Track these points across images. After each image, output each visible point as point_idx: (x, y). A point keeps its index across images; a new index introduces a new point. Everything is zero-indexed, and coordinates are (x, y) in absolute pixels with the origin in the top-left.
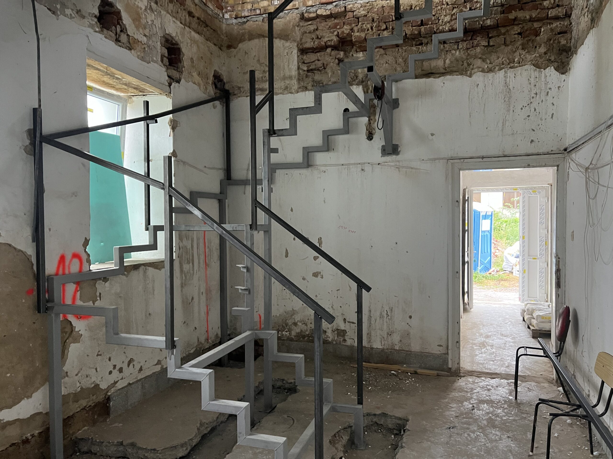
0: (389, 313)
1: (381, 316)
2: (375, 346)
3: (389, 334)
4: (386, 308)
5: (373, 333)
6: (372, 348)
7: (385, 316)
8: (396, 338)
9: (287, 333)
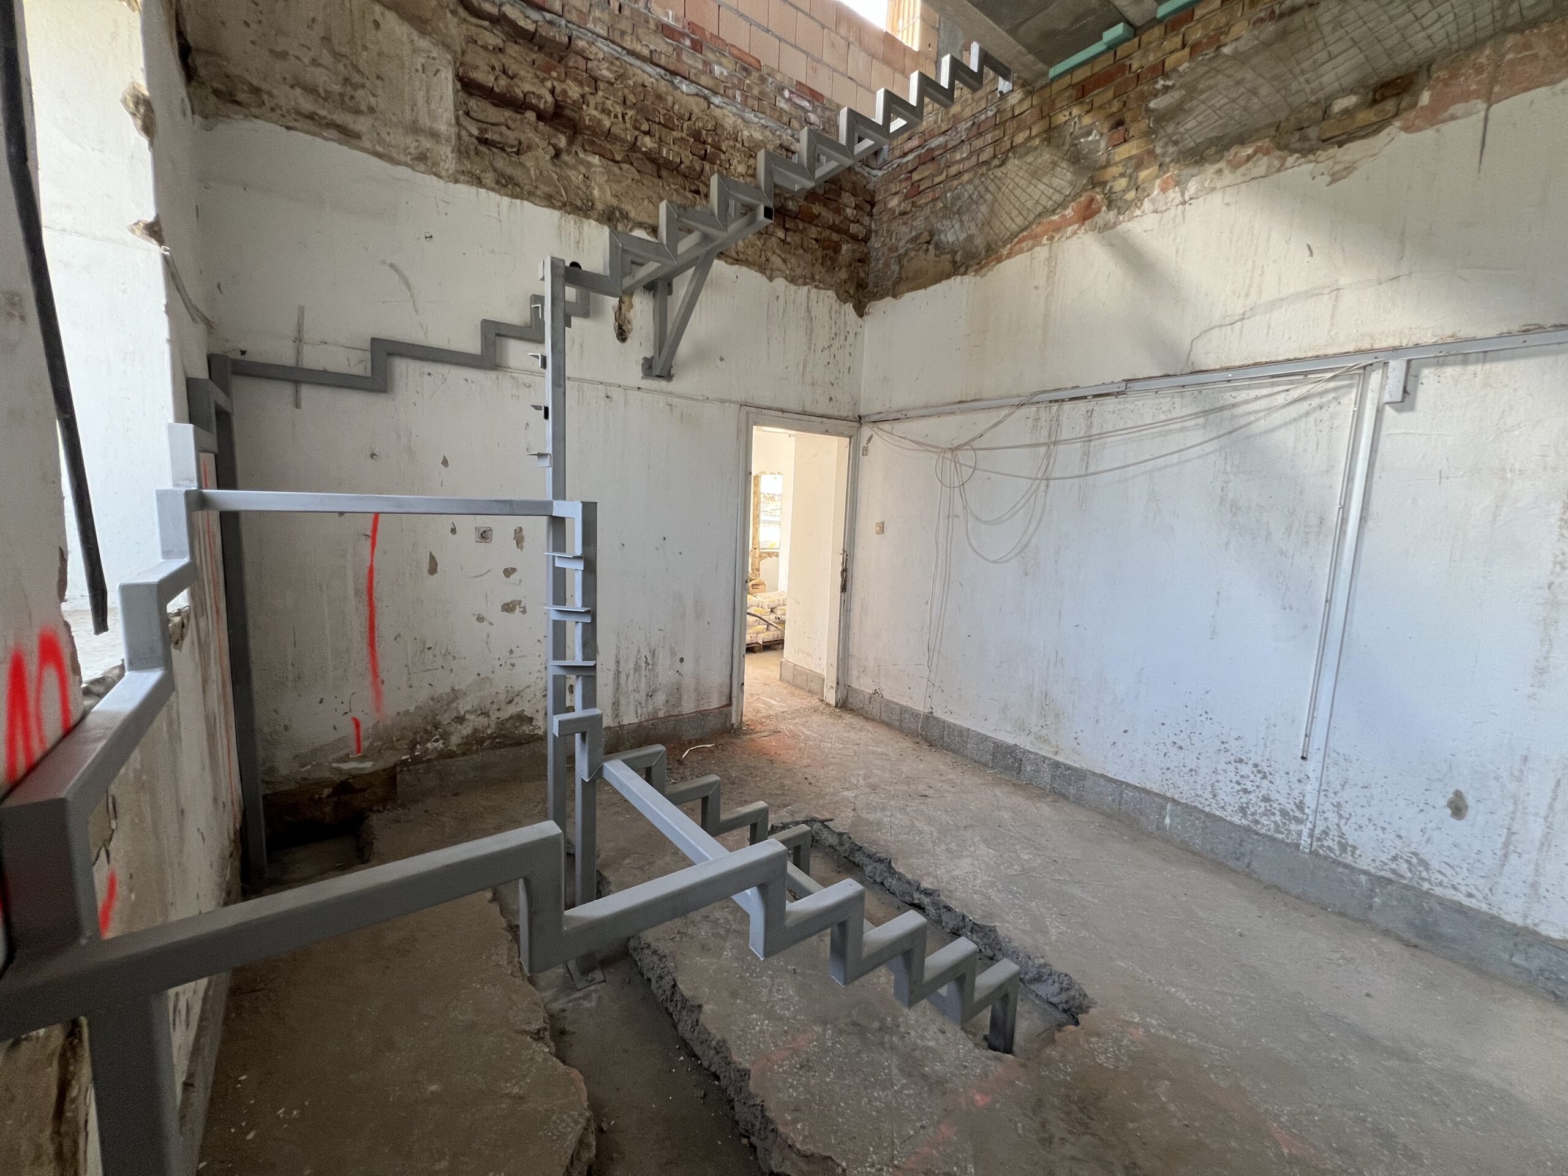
0: (649, 661)
1: (637, 669)
2: (625, 722)
3: (650, 696)
4: (645, 652)
5: (623, 701)
6: (621, 727)
7: (643, 665)
8: (660, 699)
9: (440, 745)
